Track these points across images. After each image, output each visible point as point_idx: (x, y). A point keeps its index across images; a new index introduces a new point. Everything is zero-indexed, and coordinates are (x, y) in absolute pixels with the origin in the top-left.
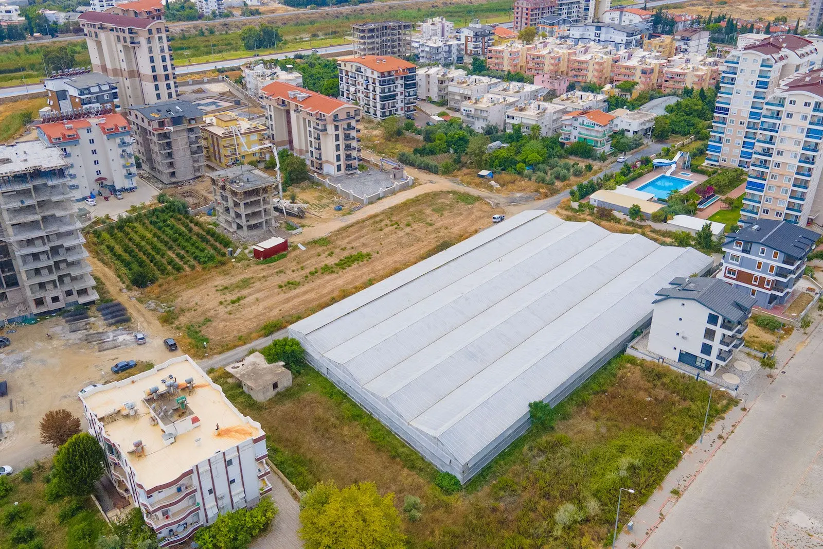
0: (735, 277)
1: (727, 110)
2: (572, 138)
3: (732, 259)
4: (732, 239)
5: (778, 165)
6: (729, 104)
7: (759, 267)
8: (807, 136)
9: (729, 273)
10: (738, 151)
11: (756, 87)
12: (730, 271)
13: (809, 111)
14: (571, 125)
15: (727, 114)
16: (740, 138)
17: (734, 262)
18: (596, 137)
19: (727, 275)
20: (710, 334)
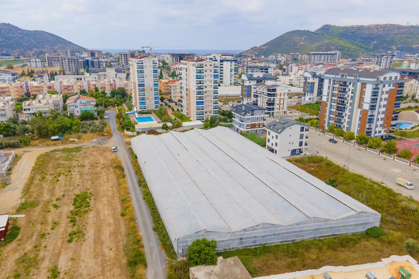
0: (250, 127)
1: (144, 85)
2: (76, 112)
3: (248, 120)
4: (245, 112)
5: (206, 92)
6: (144, 82)
7: (257, 120)
8: (214, 78)
9: (247, 127)
10: (153, 102)
11: (153, 73)
12: (248, 125)
13: (212, 68)
14: (73, 106)
15: (144, 87)
16: (152, 96)
17: (248, 121)
18: (91, 108)
19: (247, 128)
20: (301, 137)
